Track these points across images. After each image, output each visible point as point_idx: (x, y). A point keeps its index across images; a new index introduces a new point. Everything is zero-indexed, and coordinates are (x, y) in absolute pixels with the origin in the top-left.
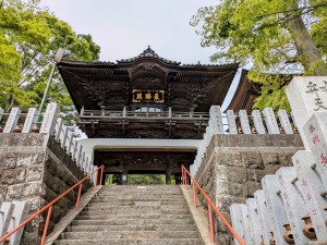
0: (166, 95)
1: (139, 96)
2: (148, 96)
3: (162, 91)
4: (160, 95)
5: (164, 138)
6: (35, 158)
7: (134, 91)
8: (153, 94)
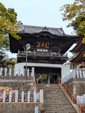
0: (50, 44)
1: (39, 45)
2: (43, 45)
3: (49, 43)
4: (48, 44)
5: (49, 63)
6: (33, 83)
7: (38, 43)
8: (45, 44)
